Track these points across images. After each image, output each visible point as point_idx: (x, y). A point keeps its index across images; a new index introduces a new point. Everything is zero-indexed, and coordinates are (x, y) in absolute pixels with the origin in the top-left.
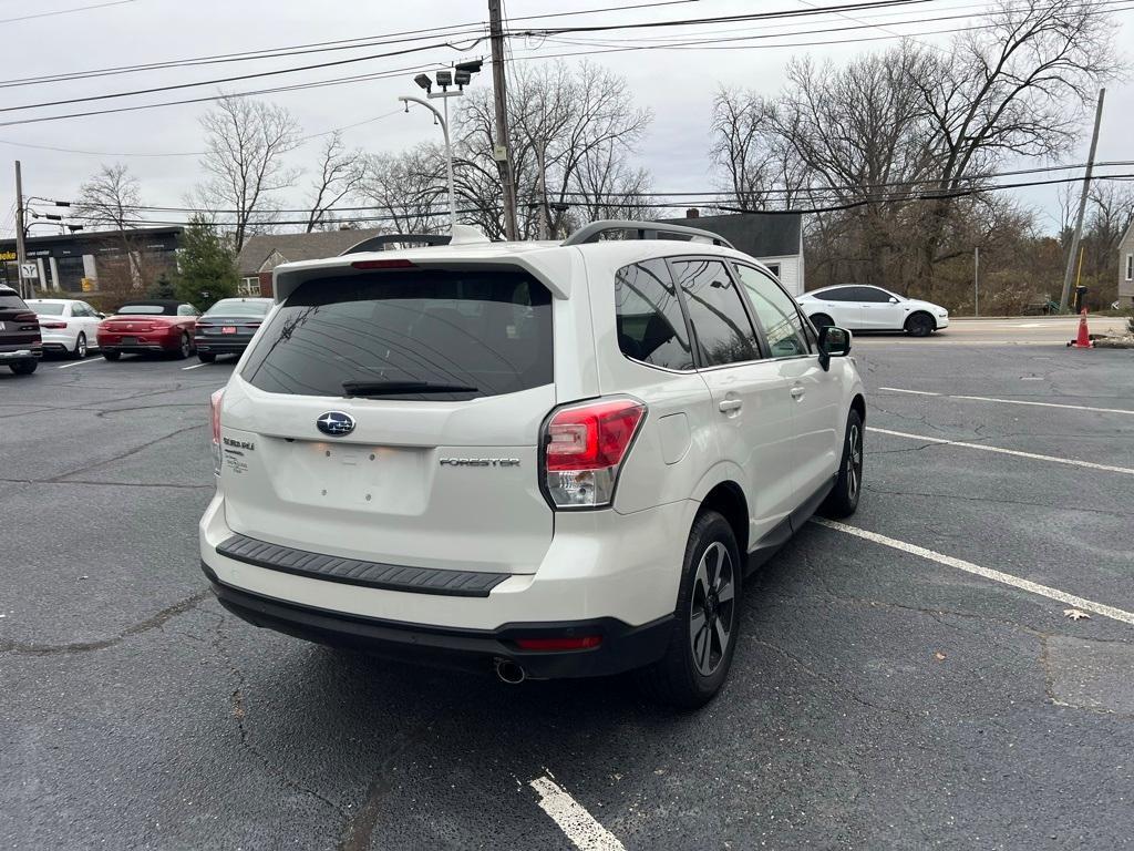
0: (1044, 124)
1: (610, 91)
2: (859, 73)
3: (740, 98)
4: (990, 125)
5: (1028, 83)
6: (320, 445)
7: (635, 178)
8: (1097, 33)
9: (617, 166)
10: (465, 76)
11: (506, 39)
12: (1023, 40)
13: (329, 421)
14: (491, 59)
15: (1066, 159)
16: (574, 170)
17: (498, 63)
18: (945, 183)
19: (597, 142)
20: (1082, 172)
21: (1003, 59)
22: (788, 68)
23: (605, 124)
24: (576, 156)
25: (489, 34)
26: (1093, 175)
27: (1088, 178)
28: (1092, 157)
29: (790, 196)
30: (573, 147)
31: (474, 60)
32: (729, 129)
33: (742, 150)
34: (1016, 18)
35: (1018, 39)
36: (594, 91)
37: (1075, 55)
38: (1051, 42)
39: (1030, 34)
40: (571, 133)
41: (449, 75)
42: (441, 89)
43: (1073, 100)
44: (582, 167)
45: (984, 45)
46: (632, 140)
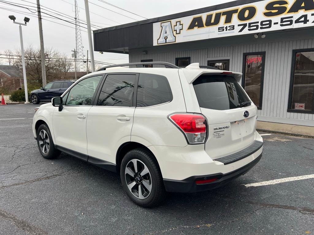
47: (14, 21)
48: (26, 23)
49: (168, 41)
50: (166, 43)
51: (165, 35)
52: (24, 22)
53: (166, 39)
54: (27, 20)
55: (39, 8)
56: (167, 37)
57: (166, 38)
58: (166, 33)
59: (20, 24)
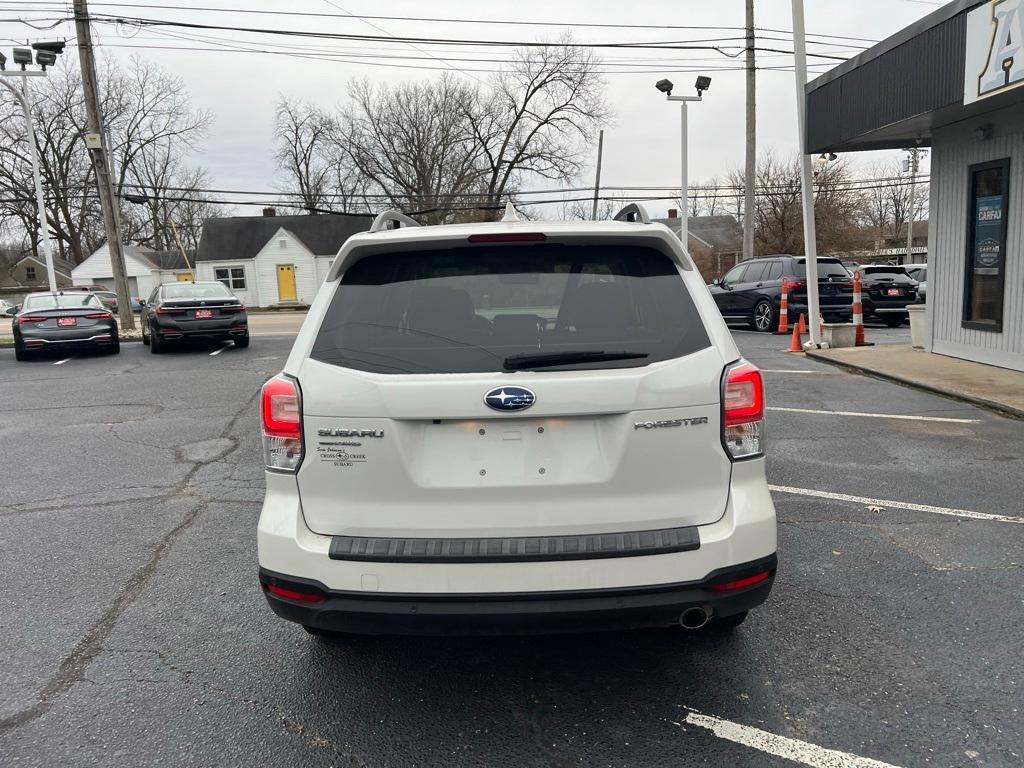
0: (559, 154)
1: (167, 88)
2: (403, 99)
3: (301, 109)
4: (521, 153)
5: (546, 121)
6: (471, 425)
7: (192, 176)
8: (592, 87)
9: (172, 163)
10: (50, 56)
11: (93, 23)
12: (540, 86)
13: (503, 396)
14: (76, 41)
15: (576, 183)
16: (130, 165)
17: (86, 47)
18: (490, 197)
19: (154, 138)
20: (592, 194)
21: (527, 100)
22: (349, 87)
23: (163, 120)
24: (133, 149)
25: (72, 15)
26: (600, 196)
27: (596, 199)
28: (598, 183)
29: (345, 200)
30: (129, 141)
31: (55, 41)
32: (292, 136)
33: (305, 158)
34: (535, 68)
35: (536, 84)
36: (149, 87)
37: (578, 102)
38: (560, 92)
39: (544, 82)
40: (127, 127)
41: (28, 54)
42: (18, 67)
43: (578, 136)
44: (138, 162)
45: (512, 87)
46: (194, 138)
47: (669, 94)
48: (700, 94)
49: (1015, 76)
50: (1007, 84)
51: (1007, 51)
52: (695, 93)
53: (1007, 70)
54: (703, 83)
55: (751, 38)
56: (1011, 59)
57: (1007, 65)
58: (1009, 42)
59: (684, 99)
